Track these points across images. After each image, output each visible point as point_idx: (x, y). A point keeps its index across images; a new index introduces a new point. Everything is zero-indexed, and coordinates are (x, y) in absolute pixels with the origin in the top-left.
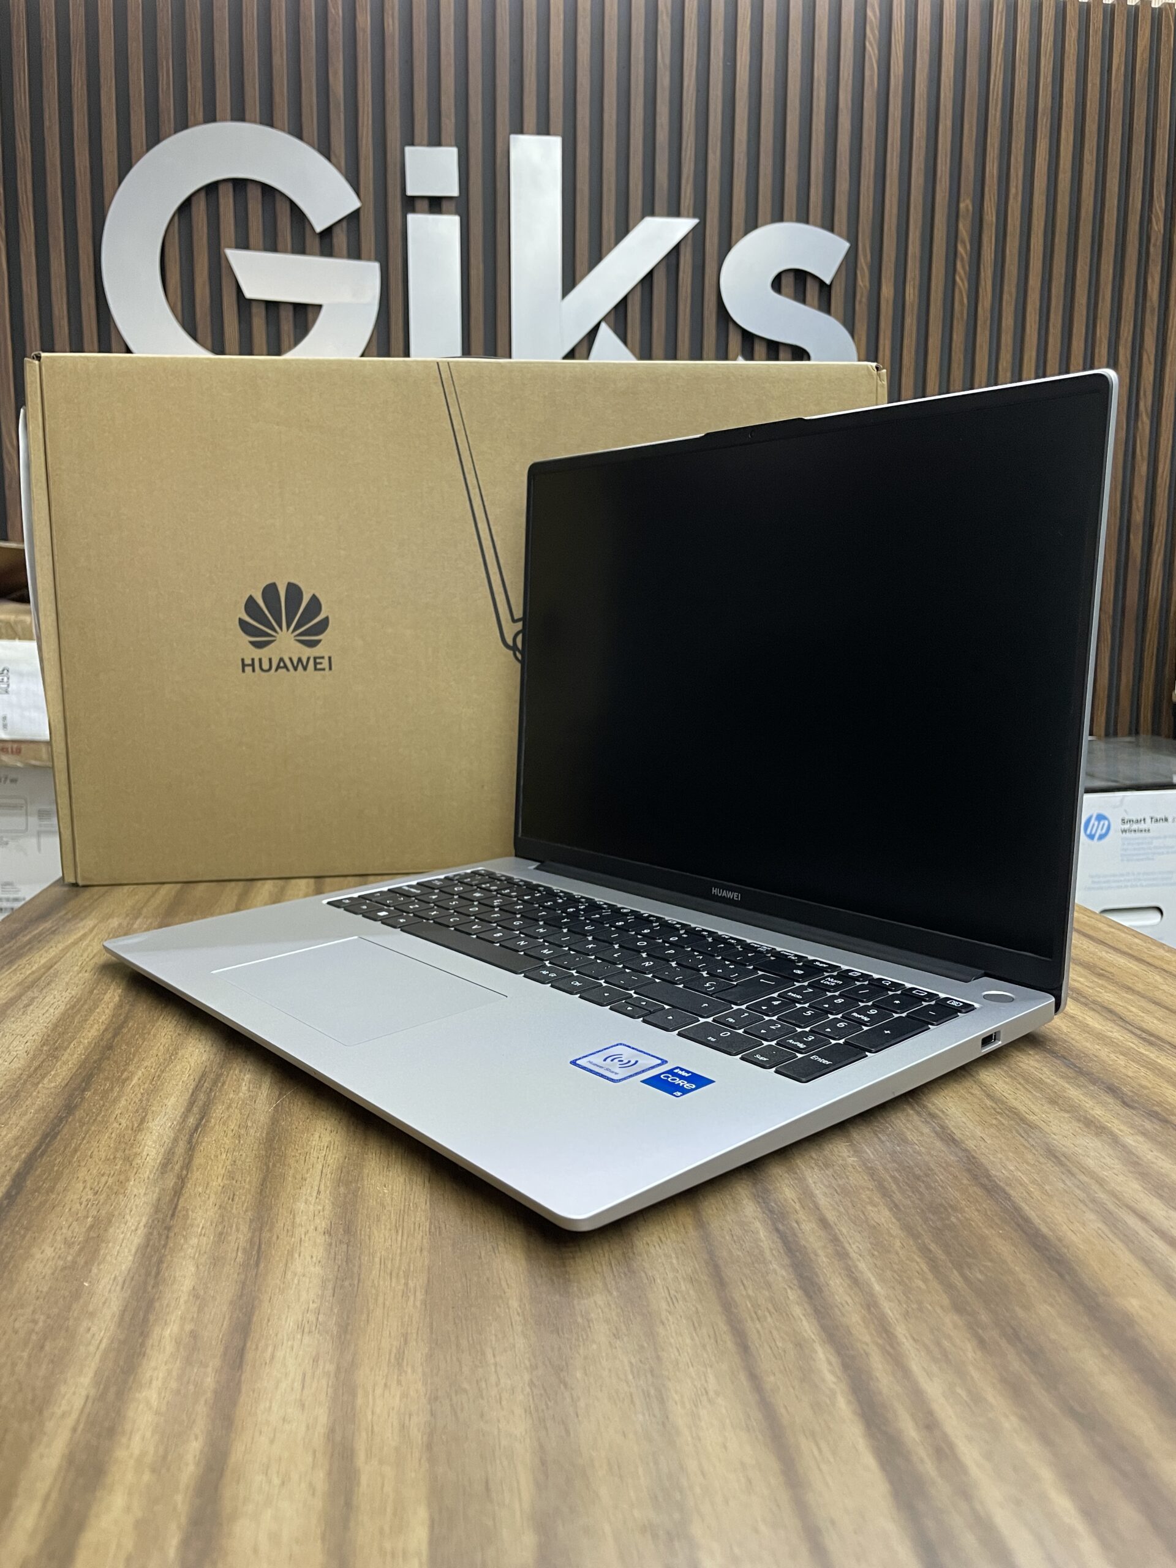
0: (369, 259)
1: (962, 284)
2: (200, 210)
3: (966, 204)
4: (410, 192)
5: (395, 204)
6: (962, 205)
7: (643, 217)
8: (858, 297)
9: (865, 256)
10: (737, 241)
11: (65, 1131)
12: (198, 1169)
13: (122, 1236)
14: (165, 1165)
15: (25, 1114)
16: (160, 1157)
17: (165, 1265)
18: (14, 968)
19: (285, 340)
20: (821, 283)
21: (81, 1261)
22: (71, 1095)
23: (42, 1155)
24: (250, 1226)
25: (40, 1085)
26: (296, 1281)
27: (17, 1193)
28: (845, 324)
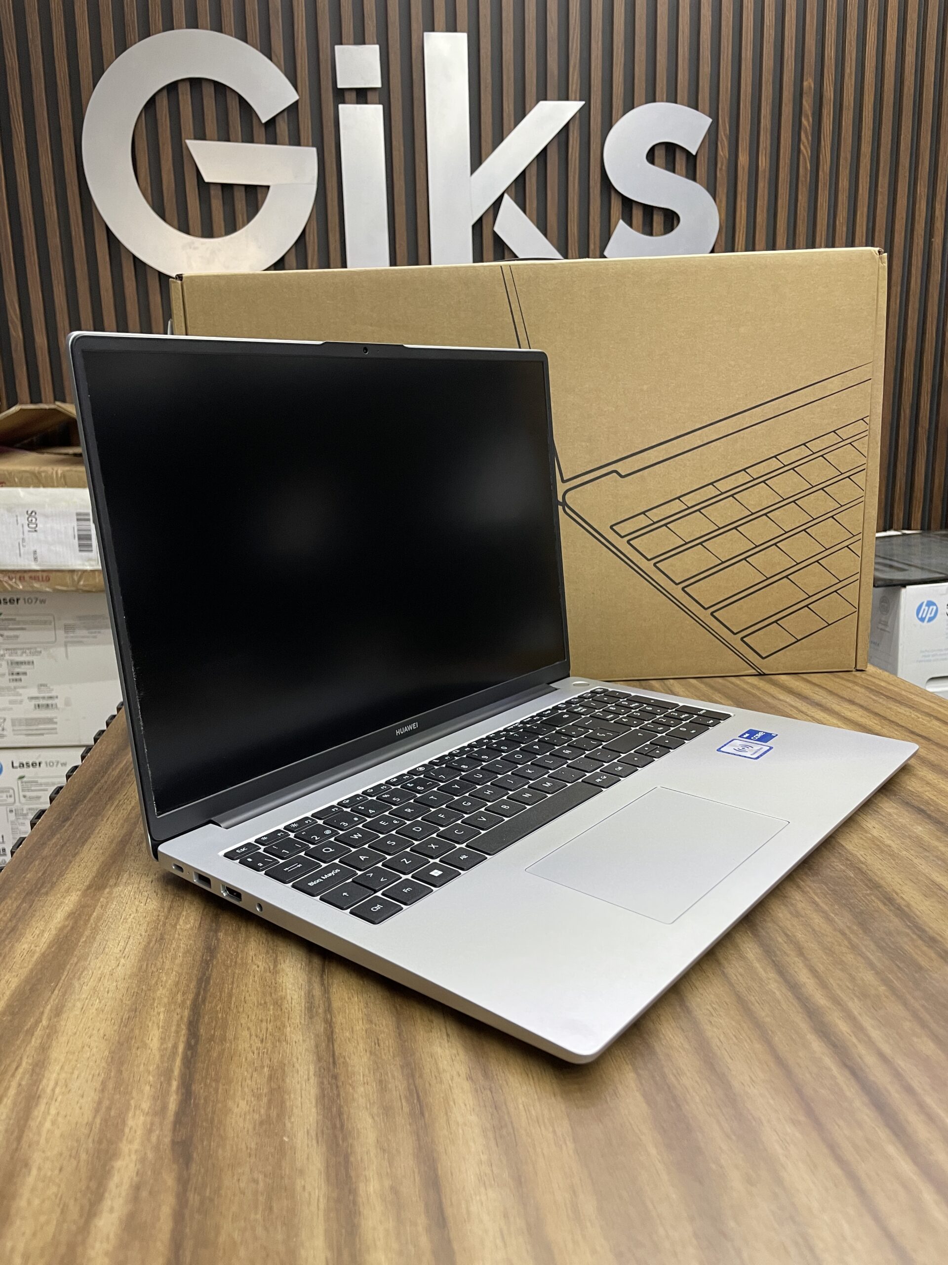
0: (308, 146)
1: (806, 150)
2: (163, 105)
3: (809, 83)
4: (340, 85)
5: (328, 96)
6: (805, 84)
7: (537, 102)
8: (719, 165)
9: (725, 130)
10: (617, 121)
11: (214, 974)
12: (339, 1013)
13: (298, 1086)
14: (310, 1009)
15: (174, 958)
16: (303, 1001)
17: (345, 1116)
18: (116, 803)
19: (240, 219)
20: (688, 153)
21: (274, 1113)
22: (207, 937)
23: (204, 1001)
24: (402, 1073)
25: (178, 927)
26: (461, 1131)
27: (197, 1043)
28: (708, 190)
